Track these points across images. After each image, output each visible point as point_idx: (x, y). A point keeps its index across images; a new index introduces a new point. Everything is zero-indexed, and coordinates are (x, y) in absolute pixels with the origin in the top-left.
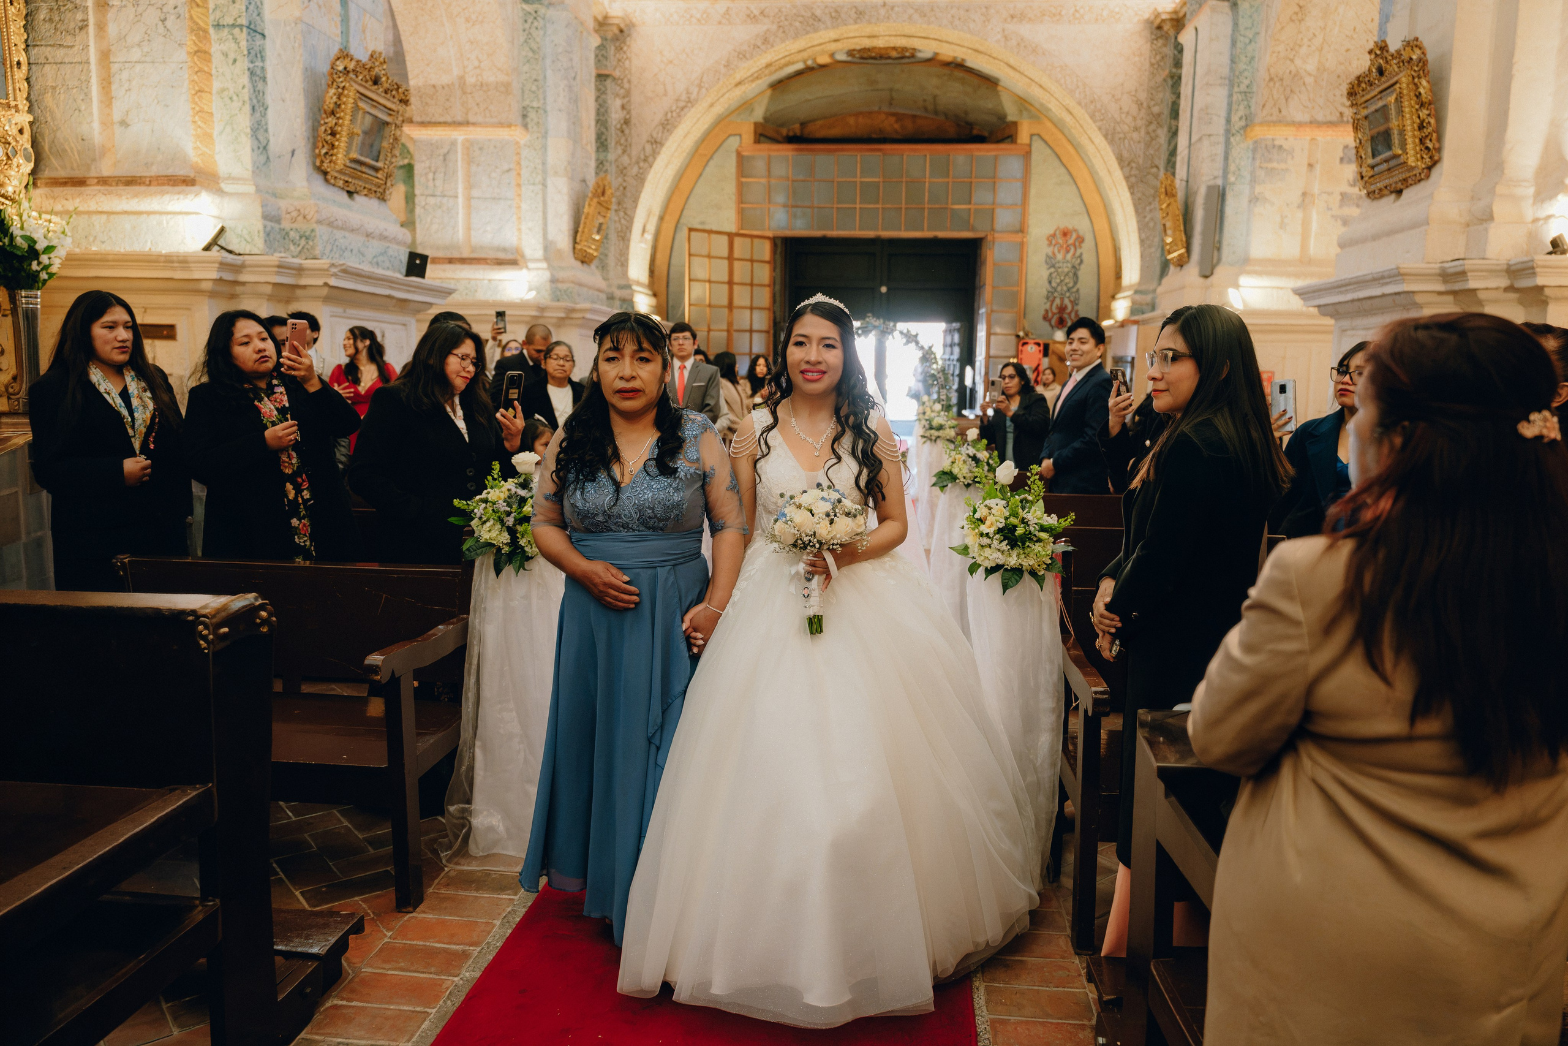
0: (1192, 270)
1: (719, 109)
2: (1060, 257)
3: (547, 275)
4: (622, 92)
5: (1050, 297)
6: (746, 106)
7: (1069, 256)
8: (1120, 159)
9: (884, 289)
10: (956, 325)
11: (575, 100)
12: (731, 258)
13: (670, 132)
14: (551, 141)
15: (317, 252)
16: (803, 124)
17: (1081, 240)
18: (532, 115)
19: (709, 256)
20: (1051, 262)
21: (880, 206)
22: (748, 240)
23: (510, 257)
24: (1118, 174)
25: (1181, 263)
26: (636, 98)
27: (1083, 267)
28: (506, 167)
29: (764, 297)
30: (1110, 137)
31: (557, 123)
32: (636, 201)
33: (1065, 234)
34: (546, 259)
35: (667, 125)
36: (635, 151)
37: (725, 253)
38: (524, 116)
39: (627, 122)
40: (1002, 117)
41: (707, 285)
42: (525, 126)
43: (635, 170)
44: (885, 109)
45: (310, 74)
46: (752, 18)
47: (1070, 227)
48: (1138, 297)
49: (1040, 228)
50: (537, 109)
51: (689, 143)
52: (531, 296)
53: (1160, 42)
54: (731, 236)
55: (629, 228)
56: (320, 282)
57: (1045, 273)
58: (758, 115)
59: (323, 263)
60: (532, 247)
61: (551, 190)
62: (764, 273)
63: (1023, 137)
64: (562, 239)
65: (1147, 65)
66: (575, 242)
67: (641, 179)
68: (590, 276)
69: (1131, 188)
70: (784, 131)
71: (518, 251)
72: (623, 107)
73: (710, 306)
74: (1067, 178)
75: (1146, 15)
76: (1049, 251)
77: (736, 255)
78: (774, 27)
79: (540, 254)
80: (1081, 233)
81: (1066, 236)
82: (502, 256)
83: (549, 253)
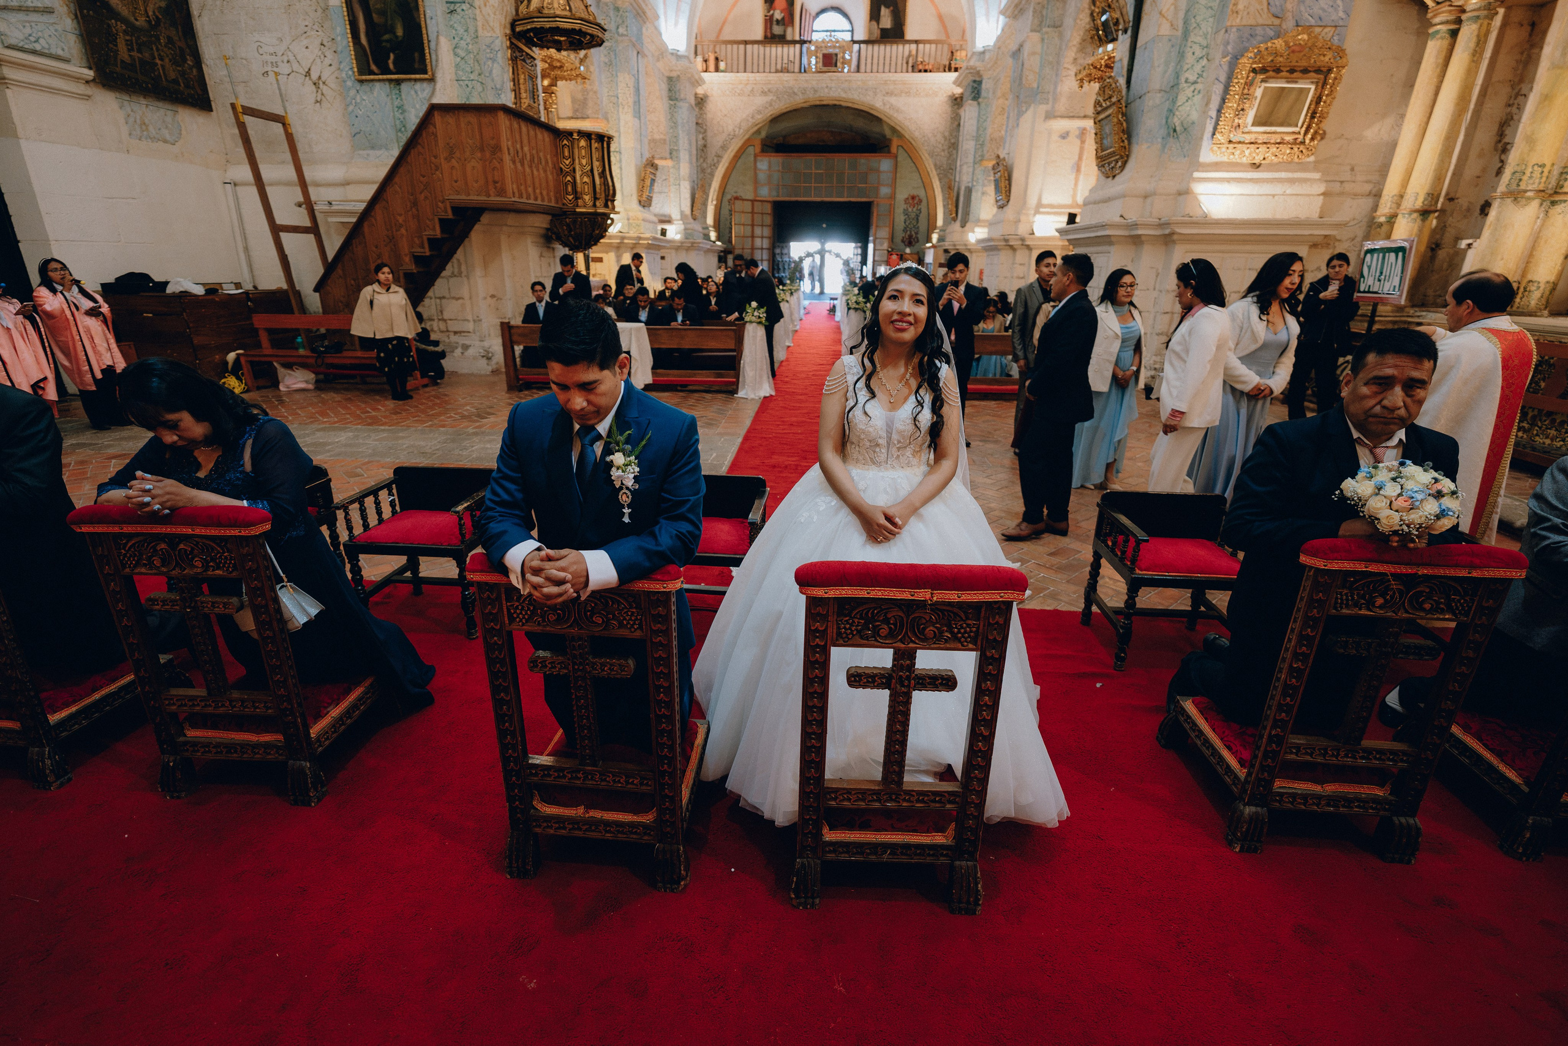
0: (958, 223)
1: (747, 137)
2: (910, 210)
3: (682, 227)
4: (702, 130)
5: (905, 230)
6: (758, 132)
7: (915, 209)
8: (935, 165)
9: (824, 226)
10: (859, 244)
11: (690, 144)
12: (753, 213)
13: (726, 151)
14: (681, 165)
15: (642, 231)
16: (785, 137)
17: (920, 201)
18: (674, 153)
19: (743, 212)
20: (906, 213)
21: (824, 185)
22: (760, 203)
23: (667, 219)
24: (934, 172)
25: (955, 219)
26: (709, 134)
27: (921, 215)
28: (664, 177)
29: (767, 232)
30: (931, 154)
31: (684, 156)
32: (710, 185)
33: (913, 198)
34: (681, 220)
35: (724, 148)
36: (709, 161)
37: (750, 210)
38: (671, 154)
39: (705, 146)
40: (884, 136)
41: (742, 227)
42: (671, 158)
43: (709, 171)
44: (826, 129)
45: (636, 165)
46: (764, 93)
47: (915, 194)
48: (941, 233)
49: (902, 195)
50: (676, 150)
51: (732, 154)
52: (678, 237)
53: (956, 107)
54: (753, 201)
55: (707, 199)
56: (646, 242)
57: (903, 218)
58: (763, 134)
59: (648, 235)
60: (675, 215)
61: (682, 186)
62: (768, 220)
63: (894, 149)
64: (688, 211)
65: (949, 119)
66: (692, 211)
67: (712, 175)
68: (697, 227)
69: (940, 179)
70: (775, 141)
71: (670, 216)
72: (703, 139)
73: (743, 237)
74: (914, 168)
75: (950, 93)
76: (905, 206)
77: (756, 211)
78: (775, 98)
79: (679, 217)
80: (921, 197)
81: (913, 199)
82: (663, 218)
83: (683, 217)
